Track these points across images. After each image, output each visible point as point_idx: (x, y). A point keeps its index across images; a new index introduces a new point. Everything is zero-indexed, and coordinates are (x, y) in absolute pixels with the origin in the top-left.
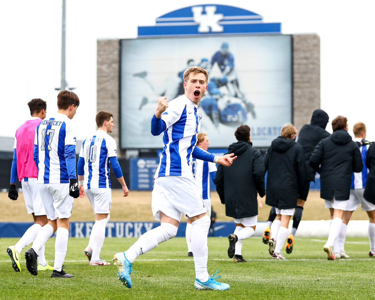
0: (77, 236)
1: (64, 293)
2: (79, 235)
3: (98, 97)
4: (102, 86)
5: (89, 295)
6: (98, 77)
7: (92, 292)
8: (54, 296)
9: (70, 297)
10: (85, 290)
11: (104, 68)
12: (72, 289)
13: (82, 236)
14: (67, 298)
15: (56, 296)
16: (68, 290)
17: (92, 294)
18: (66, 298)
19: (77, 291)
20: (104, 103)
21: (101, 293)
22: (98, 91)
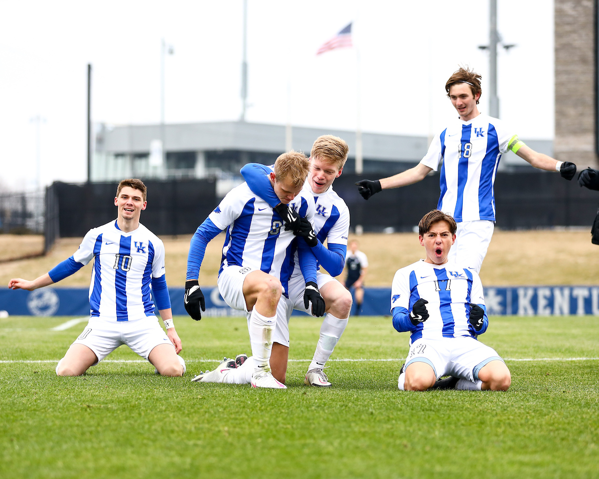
0: (521, 311)
1: (522, 419)
2: (525, 309)
3: (558, 61)
4: (565, 40)
5: (568, 423)
6: (557, 24)
7: (573, 418)
8: (504, 424)
9: (535, 426)
10: (560, 414)
11: (568, 7)
12: (534, 411)
13: (530, 311)
14: (529, 428)
15: (509, 424)
16: (528, 413)
17: (573, 420)
18: (526, 428)
19: (545, 415)
20: (567, 73)
21: (589, 420)
22: (557, 50)
